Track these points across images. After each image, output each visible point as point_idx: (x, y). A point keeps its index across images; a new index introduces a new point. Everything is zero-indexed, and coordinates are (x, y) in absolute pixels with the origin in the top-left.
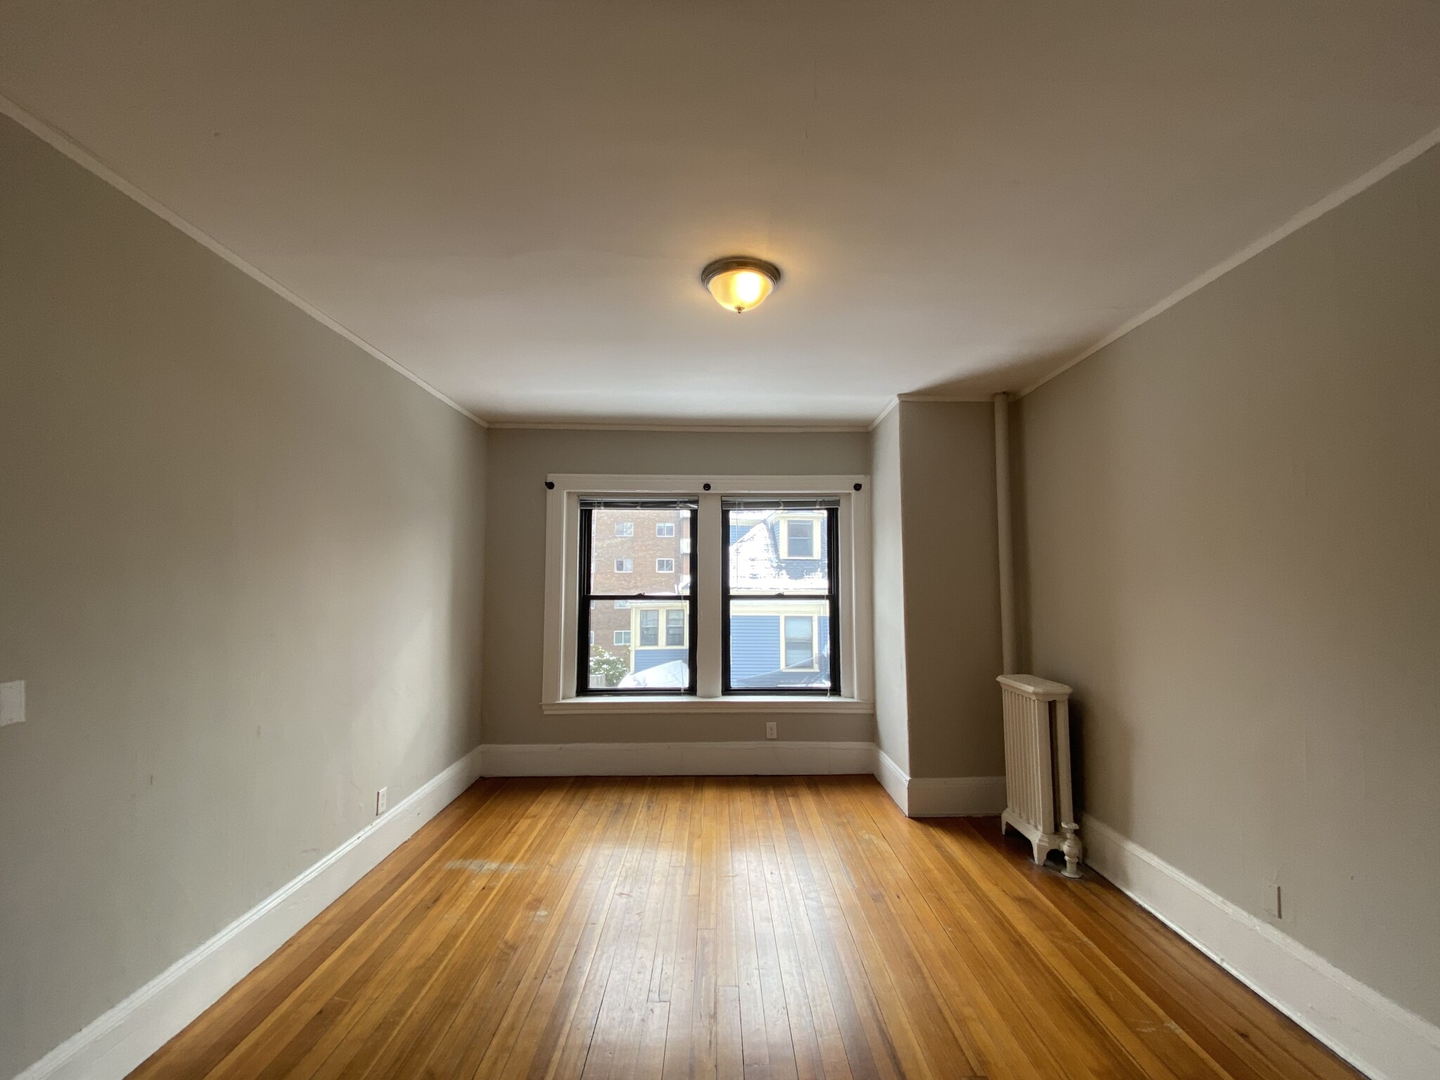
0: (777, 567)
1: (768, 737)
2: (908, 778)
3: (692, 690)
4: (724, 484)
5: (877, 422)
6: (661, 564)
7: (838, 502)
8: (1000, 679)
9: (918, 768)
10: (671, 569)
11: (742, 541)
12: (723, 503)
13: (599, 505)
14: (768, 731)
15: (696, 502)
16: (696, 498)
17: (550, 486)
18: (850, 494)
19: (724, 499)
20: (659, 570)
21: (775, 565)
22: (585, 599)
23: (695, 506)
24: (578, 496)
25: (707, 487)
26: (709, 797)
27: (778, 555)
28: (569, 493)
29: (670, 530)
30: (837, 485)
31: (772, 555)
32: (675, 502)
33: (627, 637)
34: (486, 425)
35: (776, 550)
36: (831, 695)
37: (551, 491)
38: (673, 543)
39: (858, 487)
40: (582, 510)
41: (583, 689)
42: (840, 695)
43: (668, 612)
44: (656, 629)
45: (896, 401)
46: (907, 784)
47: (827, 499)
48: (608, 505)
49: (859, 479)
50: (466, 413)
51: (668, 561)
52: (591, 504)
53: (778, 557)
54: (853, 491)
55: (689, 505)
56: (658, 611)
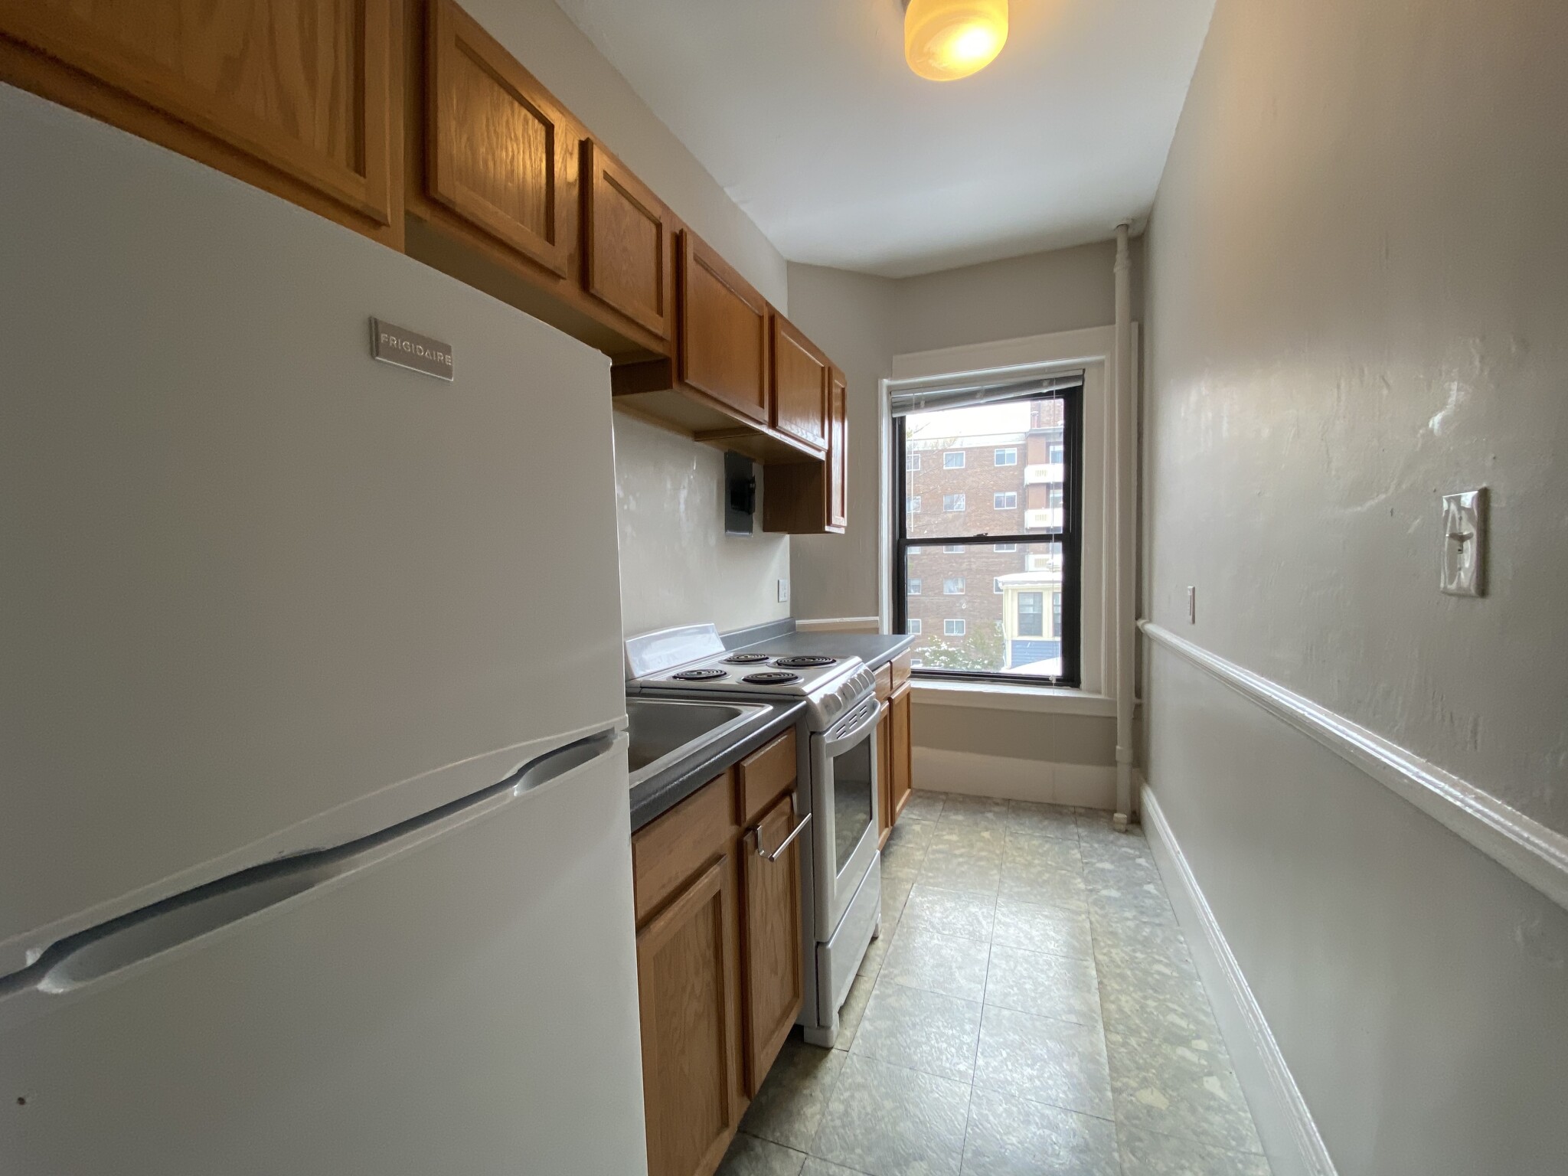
29: (1011, 502)
38: (1016, 516)
56: (1041, 594)
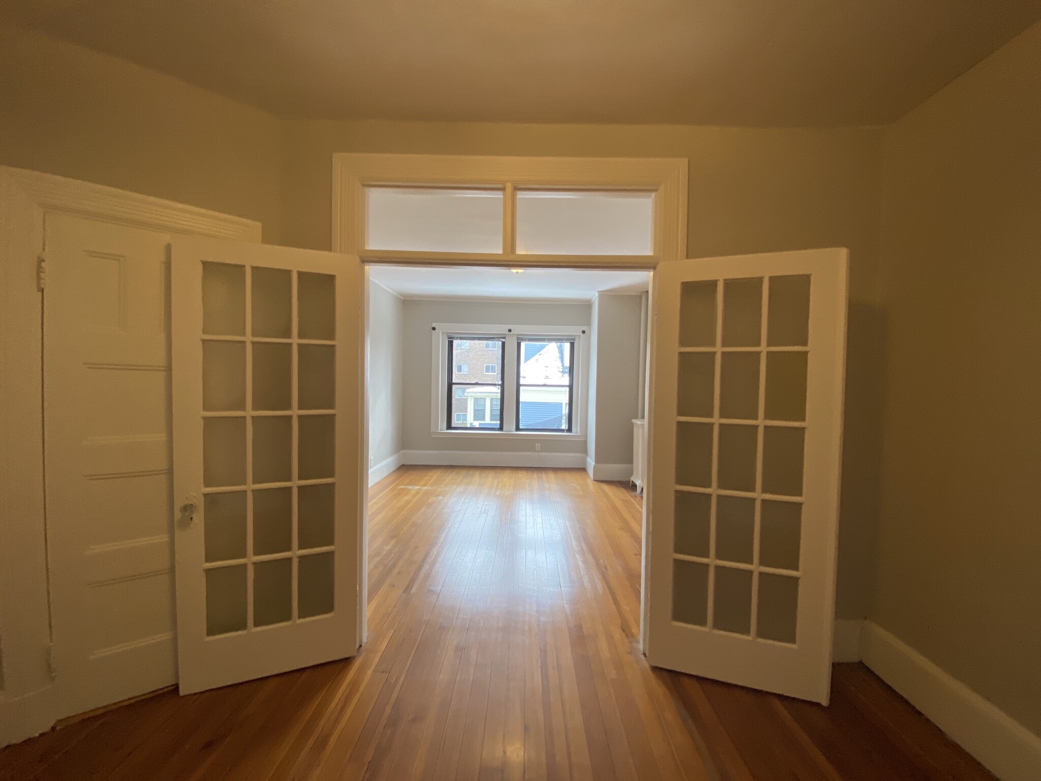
0: (562, 372)
1: (537, 450)
2: (594, 464)
3: (501, 428)
4: (518, 329)
5: (593, 300)
6: (488, 369)
7: (574, 339)
8: (634, 421)
9: (598, 460)
10: (494, 372)
11: (540, 355)
12: (518, 339)
13: (457, 338)
14: (537, 448)
15: (504, 338)
16: (504, 336)
17: (434, 329)
18: (580, 335)
19: (518, 336)
20: (486, 372)
21: (561, 370)
22: (450, 385)
23: (504, 340)
24: (447, 334)
25: (510, 331)
26: (507, 473)
27: (563, 364)
28: (442, 332)
30: (575, 330)
31: (560, 364)
32: (494, 338)
33: (464, 418)
34: (403, 298)
35: (562, 361)
36: (567, 432)
37: (433, 331)
39: (584, 332)
40: (448, 341)
41: (449, 426)
42: (571, 432)
43: (492, 400)
44: (484, 410)
45: (597, 294)
46: (593, 466)
47: (568, 337)
48: (461, 338)
49: (584, 328)
50: (396, 294)
51: (492, 366)
52: (452, 338)
53: (563, 366)
54: (582, 334)
55: (501, 339)
56: (485, 399)
